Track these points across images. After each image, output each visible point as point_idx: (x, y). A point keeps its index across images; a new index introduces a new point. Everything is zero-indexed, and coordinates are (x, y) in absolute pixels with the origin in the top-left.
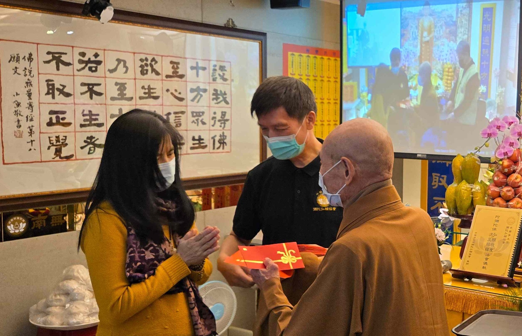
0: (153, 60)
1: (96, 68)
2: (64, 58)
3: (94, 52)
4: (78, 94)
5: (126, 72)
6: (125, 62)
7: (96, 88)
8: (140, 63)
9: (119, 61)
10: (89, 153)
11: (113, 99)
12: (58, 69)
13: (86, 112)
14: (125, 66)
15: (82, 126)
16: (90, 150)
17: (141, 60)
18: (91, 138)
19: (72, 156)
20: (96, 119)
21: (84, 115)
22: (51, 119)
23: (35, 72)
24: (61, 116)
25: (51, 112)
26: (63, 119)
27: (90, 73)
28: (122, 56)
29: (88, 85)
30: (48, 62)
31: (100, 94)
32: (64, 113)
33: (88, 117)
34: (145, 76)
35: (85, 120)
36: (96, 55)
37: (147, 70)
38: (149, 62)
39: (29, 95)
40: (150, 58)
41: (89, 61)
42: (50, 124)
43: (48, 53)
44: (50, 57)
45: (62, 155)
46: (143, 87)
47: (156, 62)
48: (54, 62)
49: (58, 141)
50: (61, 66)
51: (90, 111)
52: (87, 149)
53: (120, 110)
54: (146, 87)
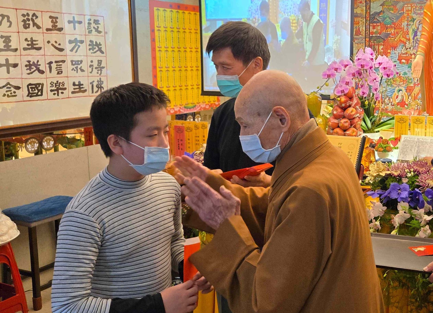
0: (34, 15)
5: (10, 26)
6: (8, 17)
8: (23, 18)
9: (3, 16)
14: (8, 21)
17: (23, 15)
28: (5, 12)
34: (28, 30)
37: (29, 24)
38: (30, 18)
40: (31, 13)
46: (26, 40)
47: (37, 17)
53: (7, 60)
54: (29, 39)
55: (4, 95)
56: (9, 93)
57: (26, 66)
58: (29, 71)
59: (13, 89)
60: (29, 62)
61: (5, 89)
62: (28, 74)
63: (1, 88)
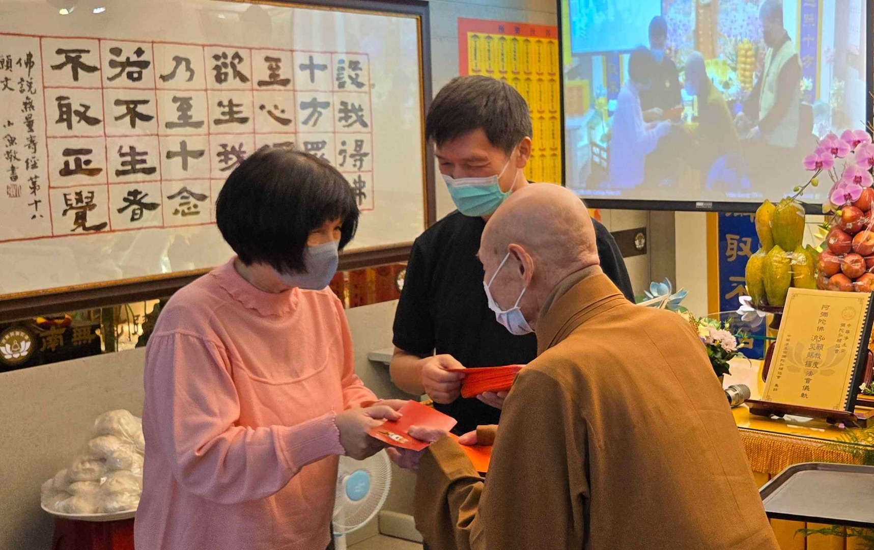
0: (236, 56)
1: (140, 73)
2: (85, 59)
3: (135, 47)
4: (109, 119)
5: (191, 79)
6: (188, 62)
7: (141, 109)
8: (215, 63)
9: (178, 60)
10: (133, 219)
11: (169, 125)
12: (76, 78)
13: (126, 150)
14: (188, 68)
15: (119, 173)
16: (134, 214)
17: (217, 57)
18: (135, 193)
19: (104, 225)
20: (144, 161)
21: (122, 155)
22: (67, 164)
23: (37, 85)
24: (83, 158)
25: (67, 152)
26: (88, 162)
27: (130, 83)
28: (182, 52)
29: (127, 103)
30: (59, 67)
31: (147, 118)
32: (89, 152)
33: (128, 158)
34: (224, 85)
35: (123, 164)
36: (139, 52)
37: (226, 74)
38: (228, 61)
39: (30, 124)
40: (230, 53)
41: (129, 63)
42: (66, 171)
43: (59, 52)
44: (62, 58)
45: (88, 225)
46: (220, 104)
47: (241, 60)
48: (69, 66)
49: (79, 200)
50: (80, 72)
51: (132, 148)
52: (129, 212)
53: (183, 144)
54: (226, 103)
55: (176, 212)
56: (185, 208)
57: (219, 154)
58: (223, 165)
59: (193, 201)
60: (224, 146)
61: (178, 200)
62: (223, 170)
63: (170, 197)
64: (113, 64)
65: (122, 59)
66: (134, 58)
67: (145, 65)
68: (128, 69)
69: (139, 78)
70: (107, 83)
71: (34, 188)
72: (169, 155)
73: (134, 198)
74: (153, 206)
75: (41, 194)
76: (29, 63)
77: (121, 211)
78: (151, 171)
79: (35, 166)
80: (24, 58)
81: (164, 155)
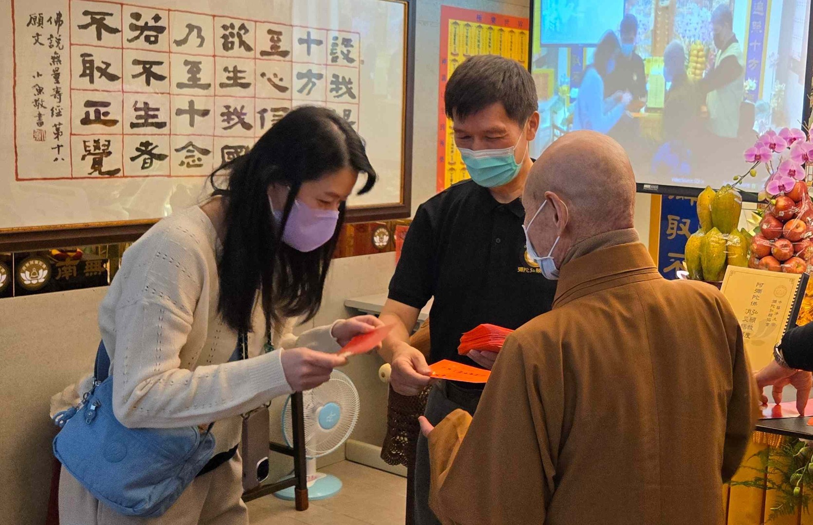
0: (242, 27)
1: (156, 37)
2: (108, 21)
3: (153, 13)
4: (128, 76)
5: (201, 45)
6: (199, 30)
7: (155, 69)
8: (222, 32)
9: (191, 27)
10: (143, 168)
11: (180, 85)
12: (99, 37)
13: (140, 105)
14: (199, 36)
15: (133, 125)
16: (145, 163)
17: (225, 27)
18: (147, 144)
19: (118, 171)
20: (155, 116)
21: (136, 109)
22: (87, 113)
23: (65, 42)
24: (103, 110)
25: (89, 104)
26: (106, 114)
27: (147, 46)
28: (195, 21)
29: (144, 63)
30: (85, 27)
31: (161, 78)
32: (106, 104)
33: (142, 113)
34: (230, 53)
35: (137, 117)
36: (157, 18)
37: (233, 43)
38: (235, 31)
39: (57, 76)
40: (237, 25)
41: (146, 27)
42: (86, 121)
43: (86, 13)
44: (88, 19)
45: (104, 169)
46: (226, 69)
47: (247, 31)
48: (94, 27)
49: (97, 147)
50: (104, 32)
51: (146, 104)
52: (140, 161)
53: (191, 103)
54: (231, 69)
55: (182, 163)
56: (190, 160)
57: (223, 115)
58: (226, 124)
59: (197, 154)
60: (228, 107)
61: (184, 153)
62: (225, 129)
63: (177, 150)
64: (133, 27)
65: (141, 23)
66: (152, 23)
67: (161, 30)
68: (146, 33)
69: (156, 42)
70: (126, 44)
71: (58, 134)
72: (179, 112)
73: (146, 150)
74: (161, 157)
75: (64, 139)
76: (59, 21)
77: (133, 159)
78: (161, 125)
79: (59, 114)
80: (54, 17)
81: (174, 112)
